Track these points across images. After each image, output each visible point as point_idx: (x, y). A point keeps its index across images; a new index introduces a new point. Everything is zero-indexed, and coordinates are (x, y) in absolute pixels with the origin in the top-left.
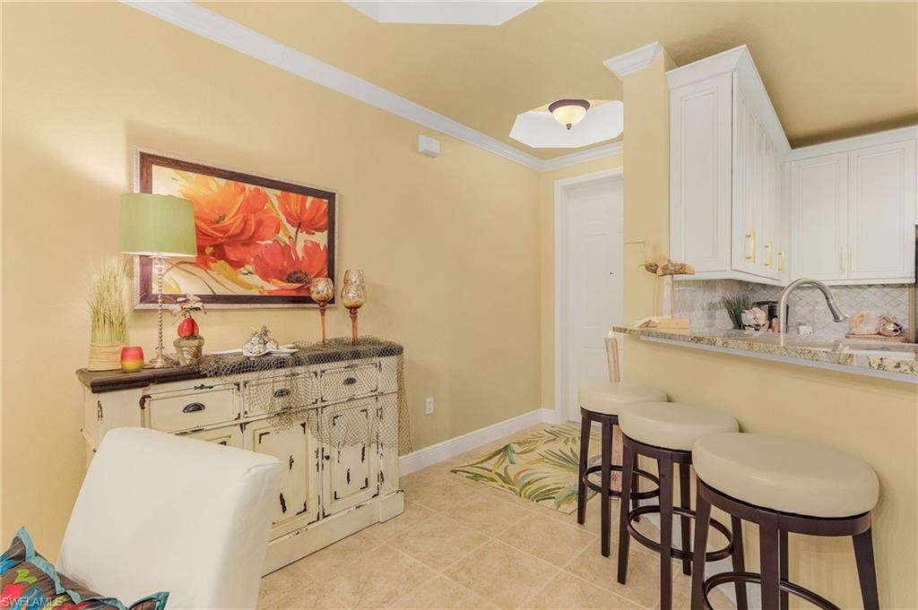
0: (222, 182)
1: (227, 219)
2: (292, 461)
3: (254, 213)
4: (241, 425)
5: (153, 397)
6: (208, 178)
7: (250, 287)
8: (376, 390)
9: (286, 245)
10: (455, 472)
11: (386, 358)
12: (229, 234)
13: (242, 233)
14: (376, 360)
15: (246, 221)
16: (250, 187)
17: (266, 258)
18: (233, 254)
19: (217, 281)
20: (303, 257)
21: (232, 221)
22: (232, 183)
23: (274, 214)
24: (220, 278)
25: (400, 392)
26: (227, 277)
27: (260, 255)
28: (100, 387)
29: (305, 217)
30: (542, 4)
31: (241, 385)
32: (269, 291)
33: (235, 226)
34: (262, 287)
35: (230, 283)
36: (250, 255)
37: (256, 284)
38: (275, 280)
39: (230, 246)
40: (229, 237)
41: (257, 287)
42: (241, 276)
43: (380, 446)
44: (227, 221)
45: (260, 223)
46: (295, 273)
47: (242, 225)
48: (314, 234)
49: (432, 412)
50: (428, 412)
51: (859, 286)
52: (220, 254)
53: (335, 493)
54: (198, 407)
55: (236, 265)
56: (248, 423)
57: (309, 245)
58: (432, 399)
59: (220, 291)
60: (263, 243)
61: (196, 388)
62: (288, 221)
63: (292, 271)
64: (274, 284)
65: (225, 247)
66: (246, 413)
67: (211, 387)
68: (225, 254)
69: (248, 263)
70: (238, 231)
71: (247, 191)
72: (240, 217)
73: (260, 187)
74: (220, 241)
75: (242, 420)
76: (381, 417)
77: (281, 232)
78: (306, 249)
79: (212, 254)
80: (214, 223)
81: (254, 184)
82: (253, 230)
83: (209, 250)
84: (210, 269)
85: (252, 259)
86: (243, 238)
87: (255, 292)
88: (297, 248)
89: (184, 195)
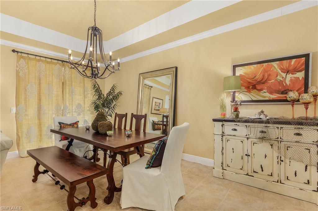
0: (255, 66)
1: (257, 76)
2: (266, 156)
3: (267, 72)
4: (247, 138)
5: (225, 125)
6: (251, 66)
7: (265, 97)
9: (281, 80)
12: (258, 81)
13: (262, 80)
15: (264, 76)
16: (265, 64)
17: (272, 87)
18: (258, 87)
19: (253, 96)
20: (289, 84)
21: (259, 77)
22: (259, 65)
23: (275, 71)
24: (254, 95)
26: (256, 95)
27: (269, 86)
28: (215, 120)
29: (291, 68)
31: (248, 126)
32: (272, 98)
33: (260, 78)
34: (270, 97)
35: (257, 96)
36: (265, 86)
37: (267, 96)
38: (275, 94)
39: (258, 85)
40: (258, 82)
41: (268, 97)
42: (261, 94)
44: (257, 77)
45: (269, 75)
46: (285, 90)
47: (262, 77)
48: (296, 74)
52: (254, 87)
53: (288, 177)
54: (235, 130)
55: (260, 90)
56: (249, 138)
57: (293, 78)
59: (254, 99)
60: (270, 82)
61: (235, 125)
62: (282, 72)
63: (284, 90)
64: (275, 95)
65: (256, 86)
66: (249, 135)
67: (239, 125)
68: (256, 88)
69: (264, 89)
70: (260, 80)
71: (264, 66)
72: (261, 75)
73: (269, 63)
74: (254, 84)
75: (248, 137)
77: (278, 76)
78: (291, 80)
79: (252, 88)
80: (253, 79)
81: (267, 63)
82: (266, 78)
83: (251, 87)
84: (251, 93)
85: (266, 88)
86: (262, 81)
87: (267, 99)
88: (286, 81)
89: (244, 73)
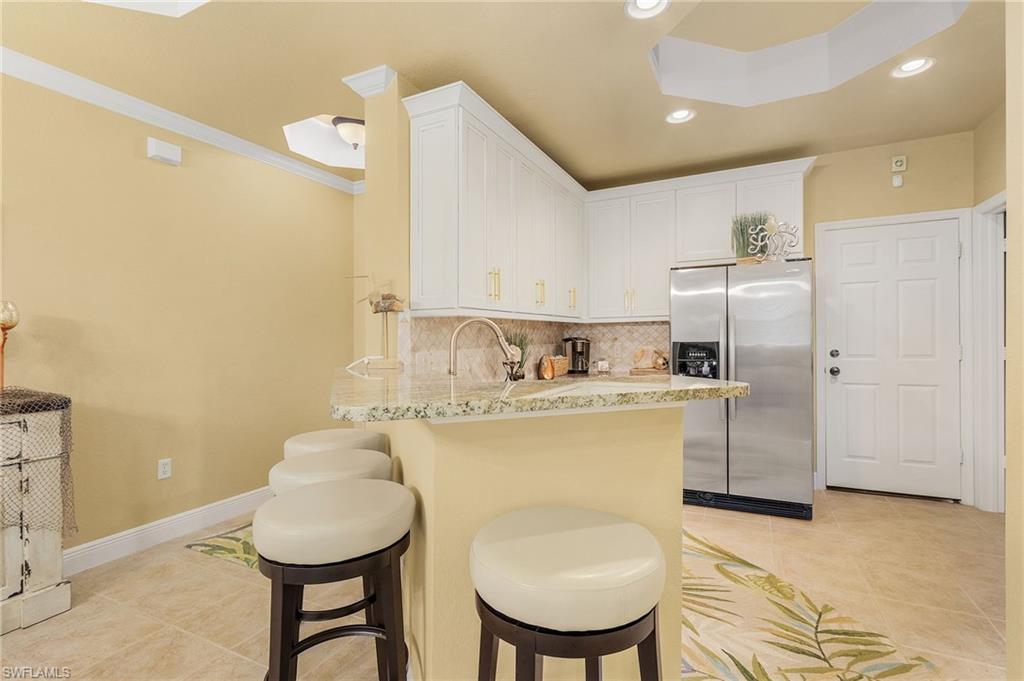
8: (19, 456)
10: (189, 547)
11: (34, 414)
14: (20, 417)
25: (65, 457)
30: (207, 4)
43: (24, 528)
49: (169, 475)
50: (161, 476)
51: (645, 323)
58: (168, 460)
76: (27, 491)
